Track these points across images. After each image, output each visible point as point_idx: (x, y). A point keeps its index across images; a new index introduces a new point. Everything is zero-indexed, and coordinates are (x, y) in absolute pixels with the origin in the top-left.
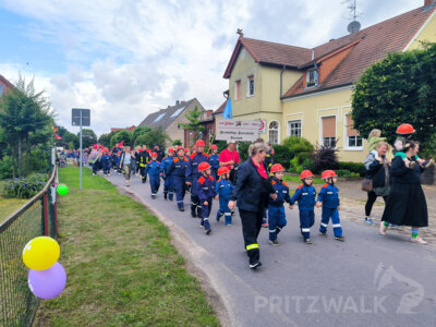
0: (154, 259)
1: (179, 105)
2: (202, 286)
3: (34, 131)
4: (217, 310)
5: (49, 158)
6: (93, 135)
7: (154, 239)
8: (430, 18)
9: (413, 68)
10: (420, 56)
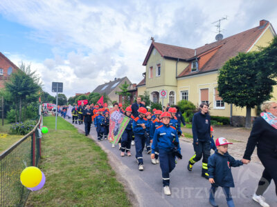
0: (98, 172)
1: (116, 80)
2: (125, 189)
3: (29, 95)
4: (133, 203)
5: (38, 111)
6: (65, 97)
7: (98, 161)
8: (263, 33)
9: (253, 62)
10: (257, 55)
